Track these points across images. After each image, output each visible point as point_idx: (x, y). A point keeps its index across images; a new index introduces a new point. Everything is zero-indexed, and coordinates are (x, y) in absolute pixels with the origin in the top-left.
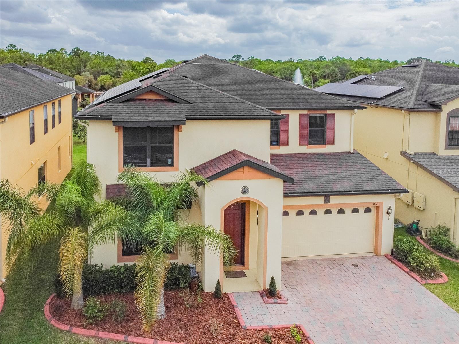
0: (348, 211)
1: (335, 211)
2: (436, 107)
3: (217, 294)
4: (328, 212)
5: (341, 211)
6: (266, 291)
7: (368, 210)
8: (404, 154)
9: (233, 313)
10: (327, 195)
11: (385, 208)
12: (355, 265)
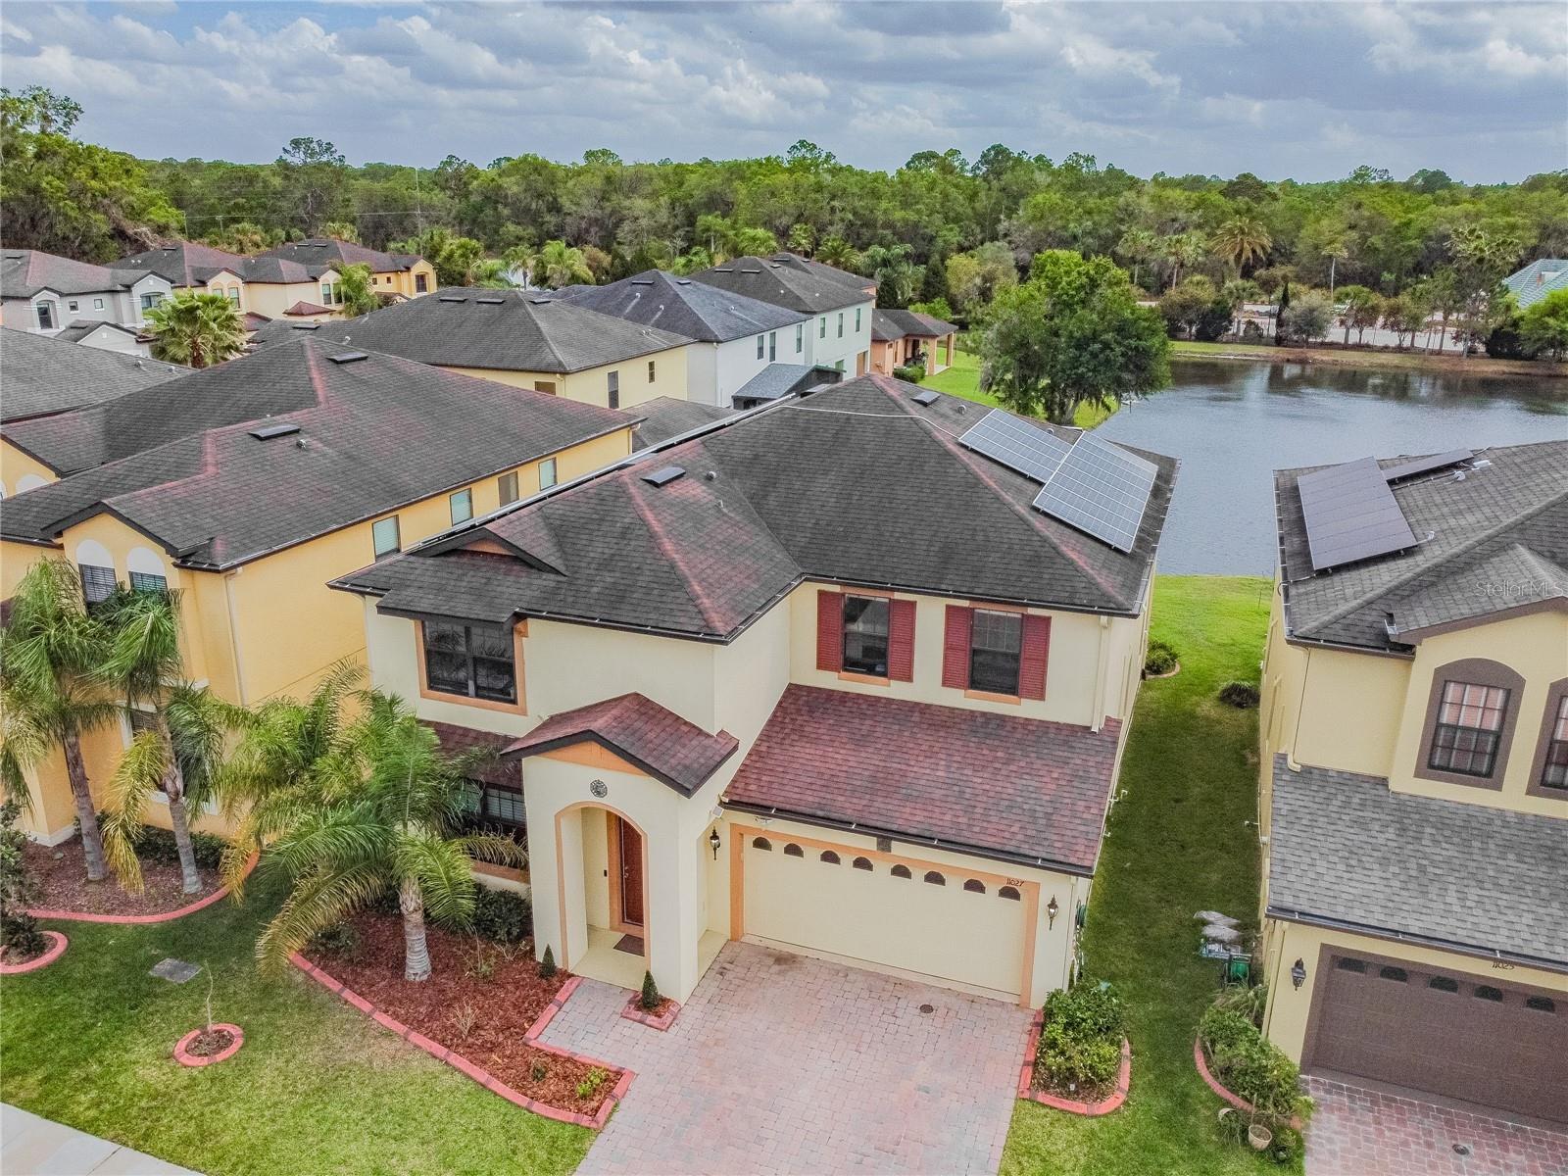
0: (954, 883)
1: (917, 874)
3: (543, 971)
4: (902, 872)
5: (935, 878)
6: (640, 991)
7: (1012, 894)
9: (538, 1013)
11: (1044, 900)
12: (927, 1009)
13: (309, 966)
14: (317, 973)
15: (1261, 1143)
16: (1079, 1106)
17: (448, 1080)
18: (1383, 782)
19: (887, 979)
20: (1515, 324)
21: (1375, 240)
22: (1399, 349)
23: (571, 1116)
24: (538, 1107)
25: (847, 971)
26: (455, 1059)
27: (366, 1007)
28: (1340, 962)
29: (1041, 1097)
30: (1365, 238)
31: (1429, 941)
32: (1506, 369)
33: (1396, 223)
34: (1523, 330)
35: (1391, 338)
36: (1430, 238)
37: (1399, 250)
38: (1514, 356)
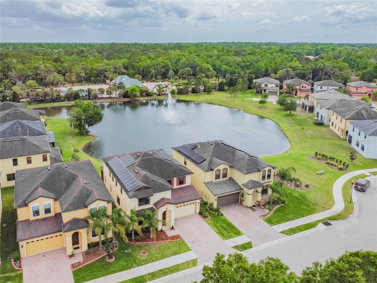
0: (189, 205)
1: (186, 205)
2: (212, 170)
3: (161, 231)
4: (184, 206)
5: (187, 205)
6: (171, 228)
7: (194, 203)
8: (204, 183)
9: (166, 234)
10: (184, 202)
11: (197, 202)
12: (190, 218)
13: (140, 243)
14: (142, 243)
15: (220, 214)
16: (208, 219)
17: (167, 243)
18: (212, 181)
19: (184, 217)
20: (127, 92)
21: (87, 71)
22: (110, 98)
23: (180, 239)
24: (177, 240)
25: (181, 218)
26: (165, 241)
27: (152, 242)
28: (218, 198)
29: (206, 219)
30: (85, 71)
31: (224, 193)
32: (128, 100)
33: (90, 68)
34: (129, 93)
35: (108, 96)
36: (97, 71)
37: (92, 73)
38: (129, 97)
